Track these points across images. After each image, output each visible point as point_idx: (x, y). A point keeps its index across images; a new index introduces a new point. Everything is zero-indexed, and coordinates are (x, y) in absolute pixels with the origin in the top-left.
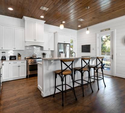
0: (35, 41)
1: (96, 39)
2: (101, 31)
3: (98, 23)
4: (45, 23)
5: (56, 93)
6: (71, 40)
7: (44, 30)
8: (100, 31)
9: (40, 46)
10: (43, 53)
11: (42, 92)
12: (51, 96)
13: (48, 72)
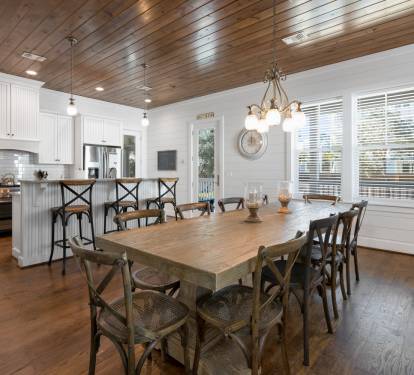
0: (8, 137)
1: (188, 138)
2: (199, 117)
3: (192, 97)
4: (43, 87)
5: (53, 259)
6: (126, 137)
7: (41, 107)
8: (195, 118)
9: (30, 153)
10: (38, 170)
11: (20, 257)
12: (43, 264)
13: (36, 210)
